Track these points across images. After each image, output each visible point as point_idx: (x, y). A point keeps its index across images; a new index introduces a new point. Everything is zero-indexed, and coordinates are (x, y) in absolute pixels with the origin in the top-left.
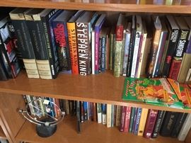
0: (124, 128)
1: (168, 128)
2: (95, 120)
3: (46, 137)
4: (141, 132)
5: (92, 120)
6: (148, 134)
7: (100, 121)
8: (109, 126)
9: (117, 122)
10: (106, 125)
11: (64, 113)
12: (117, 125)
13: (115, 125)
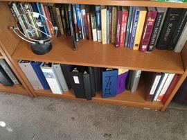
0: (119, 43)
1: (165, 39)
2: (90, 38)
3: (42, 54)
4: (137, 45)
5: (88, 39)
6: (144, 47)
7: (95, 39)
8: (105, 42)
9: (113, 37)
10: (101, 42)
11: (56, 28)
12: (112, 42)
13: (110, 41)
